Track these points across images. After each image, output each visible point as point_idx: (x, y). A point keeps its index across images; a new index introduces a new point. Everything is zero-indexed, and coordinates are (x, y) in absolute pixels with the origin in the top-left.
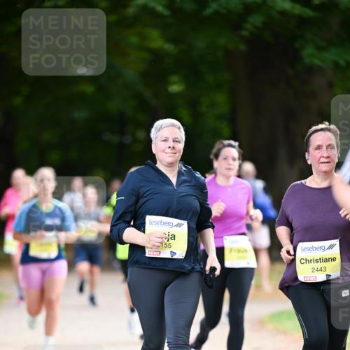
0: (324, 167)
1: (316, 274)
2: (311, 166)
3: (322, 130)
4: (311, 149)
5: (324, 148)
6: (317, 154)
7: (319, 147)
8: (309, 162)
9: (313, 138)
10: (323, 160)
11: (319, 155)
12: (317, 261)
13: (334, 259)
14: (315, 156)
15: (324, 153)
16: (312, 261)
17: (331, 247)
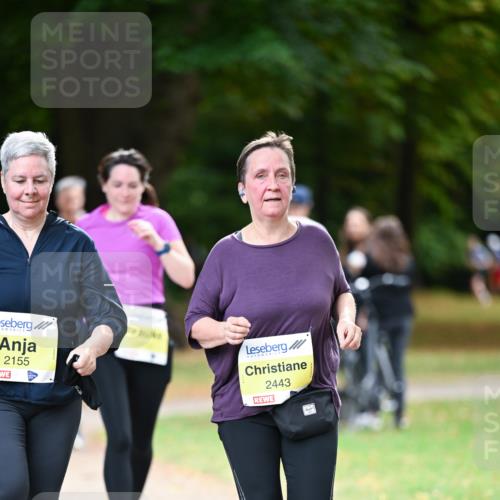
0: (271, 208)
1: (274, 391)
2: (247, 205)
3: (267, 145)
4: (249, 177)
5: (271, 175)
6: (259, 185)
7: (261, 174)
8: (244, 200)
9: (250, 159)
10: (269, 195)
11: (263, 187)
12: (274, 369)
13: (303, 366)
14: (255, 190)
15: (271, 182)
16: (266, 370)
17: (297, 345)
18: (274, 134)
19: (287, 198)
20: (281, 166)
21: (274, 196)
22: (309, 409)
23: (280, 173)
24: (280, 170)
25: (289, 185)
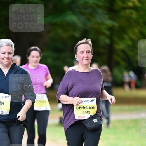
0: (85, 62)
1: (85, 114)
3: (84, 43)
4: (78, 53)
5: (85, 52)
7: (82, 52)
8: (77, 60)
9: (79, 47)
10: (84, 58)
11: (83, 56)
12: (85, 108)
13: (94, 107)
14: (80, 57)
16: (83, 108)
17: (92, 101)
18: (85, 39)
19: (90, 59)
20: (88, 50)
21: (86, 59)
22: (95, 121)
23: (88, 52)
24: (88, 51)
25: (90, 55)
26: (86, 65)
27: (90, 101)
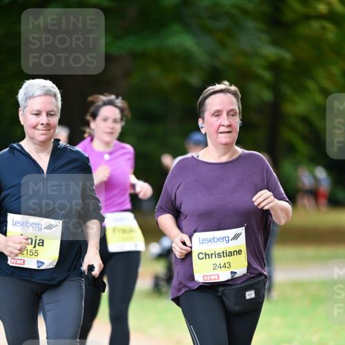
0: (224, 138)
1: (219, 271)
2: (206, 134)
3: (222, 91)
4: (207, 115)
5: (225, 114)
6: (215, 121)
7: (218, 114)
8: (203, 132)
10: (222, 129)
11: (218, 124)
12: (219, 255)
13: (239, 252)
14: (212, 125)
15: (224, 120)
16: (213, 256)
17: (236, 237)
18: (227, 83)
19: (236, 130)
20: (232, 108)
21: (227, 130)
23: (231, 113)
24: (231, 110)
25: (237, 122)
26: (226, 144)
27: (230, 238)
